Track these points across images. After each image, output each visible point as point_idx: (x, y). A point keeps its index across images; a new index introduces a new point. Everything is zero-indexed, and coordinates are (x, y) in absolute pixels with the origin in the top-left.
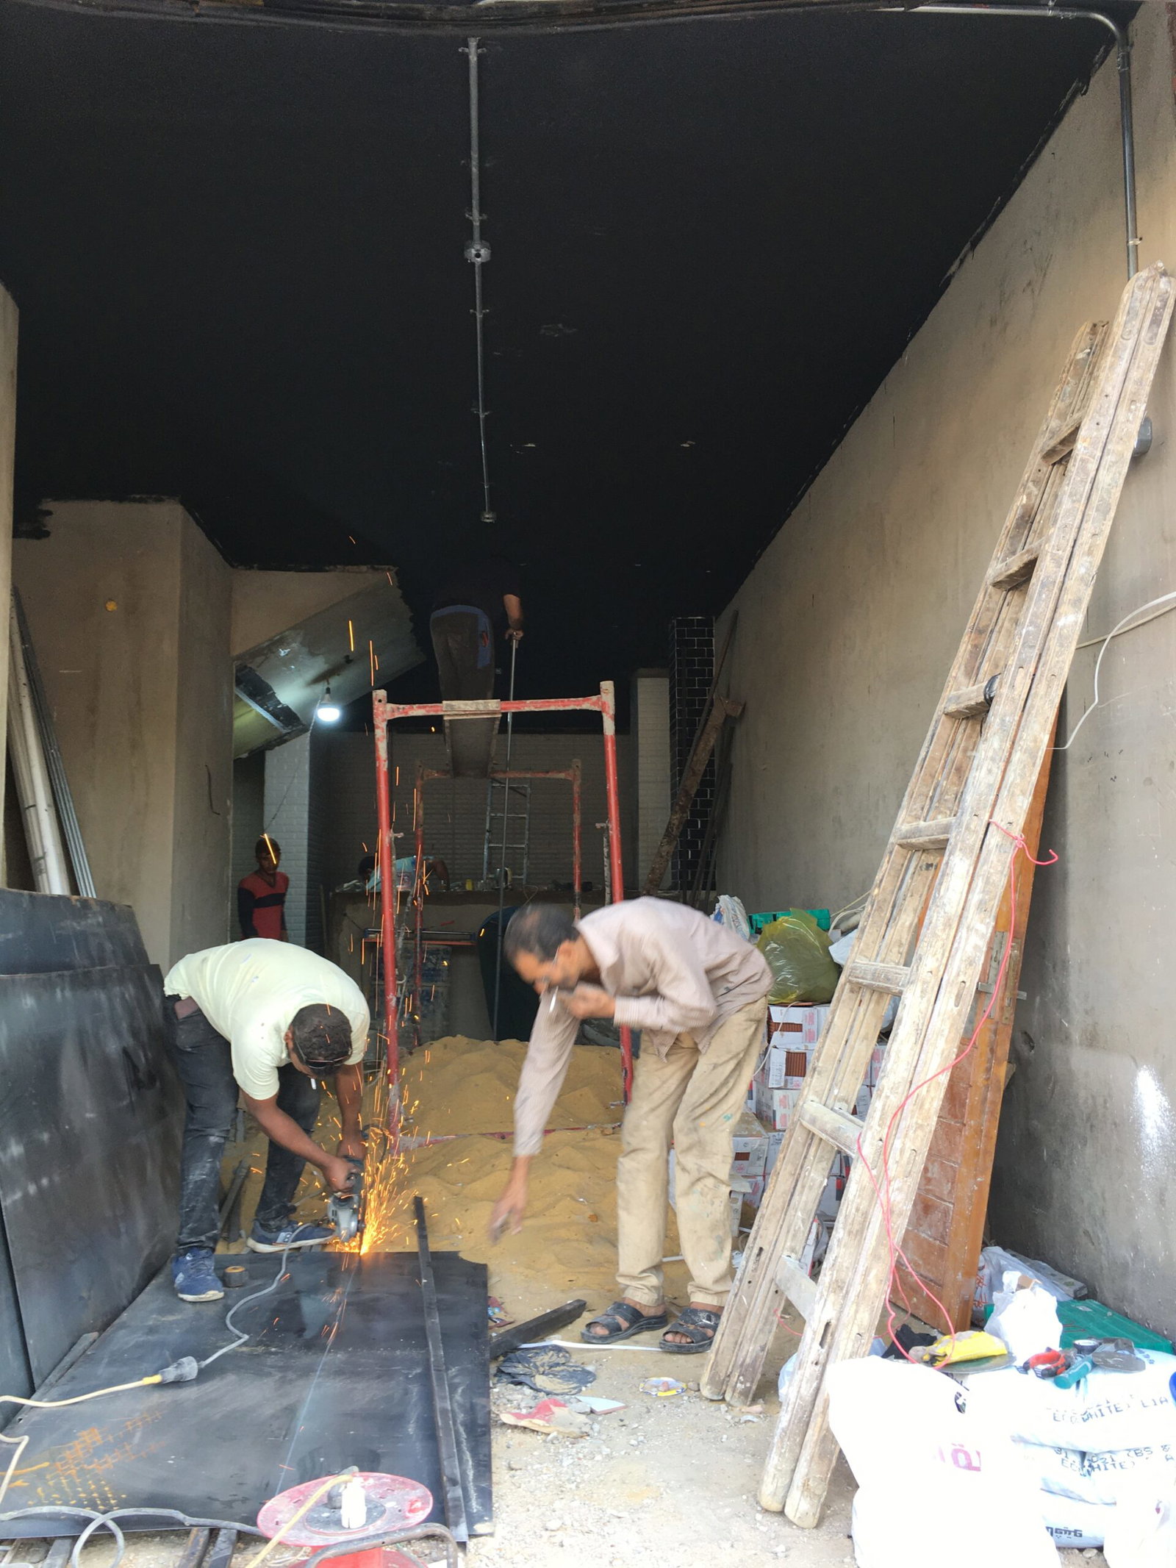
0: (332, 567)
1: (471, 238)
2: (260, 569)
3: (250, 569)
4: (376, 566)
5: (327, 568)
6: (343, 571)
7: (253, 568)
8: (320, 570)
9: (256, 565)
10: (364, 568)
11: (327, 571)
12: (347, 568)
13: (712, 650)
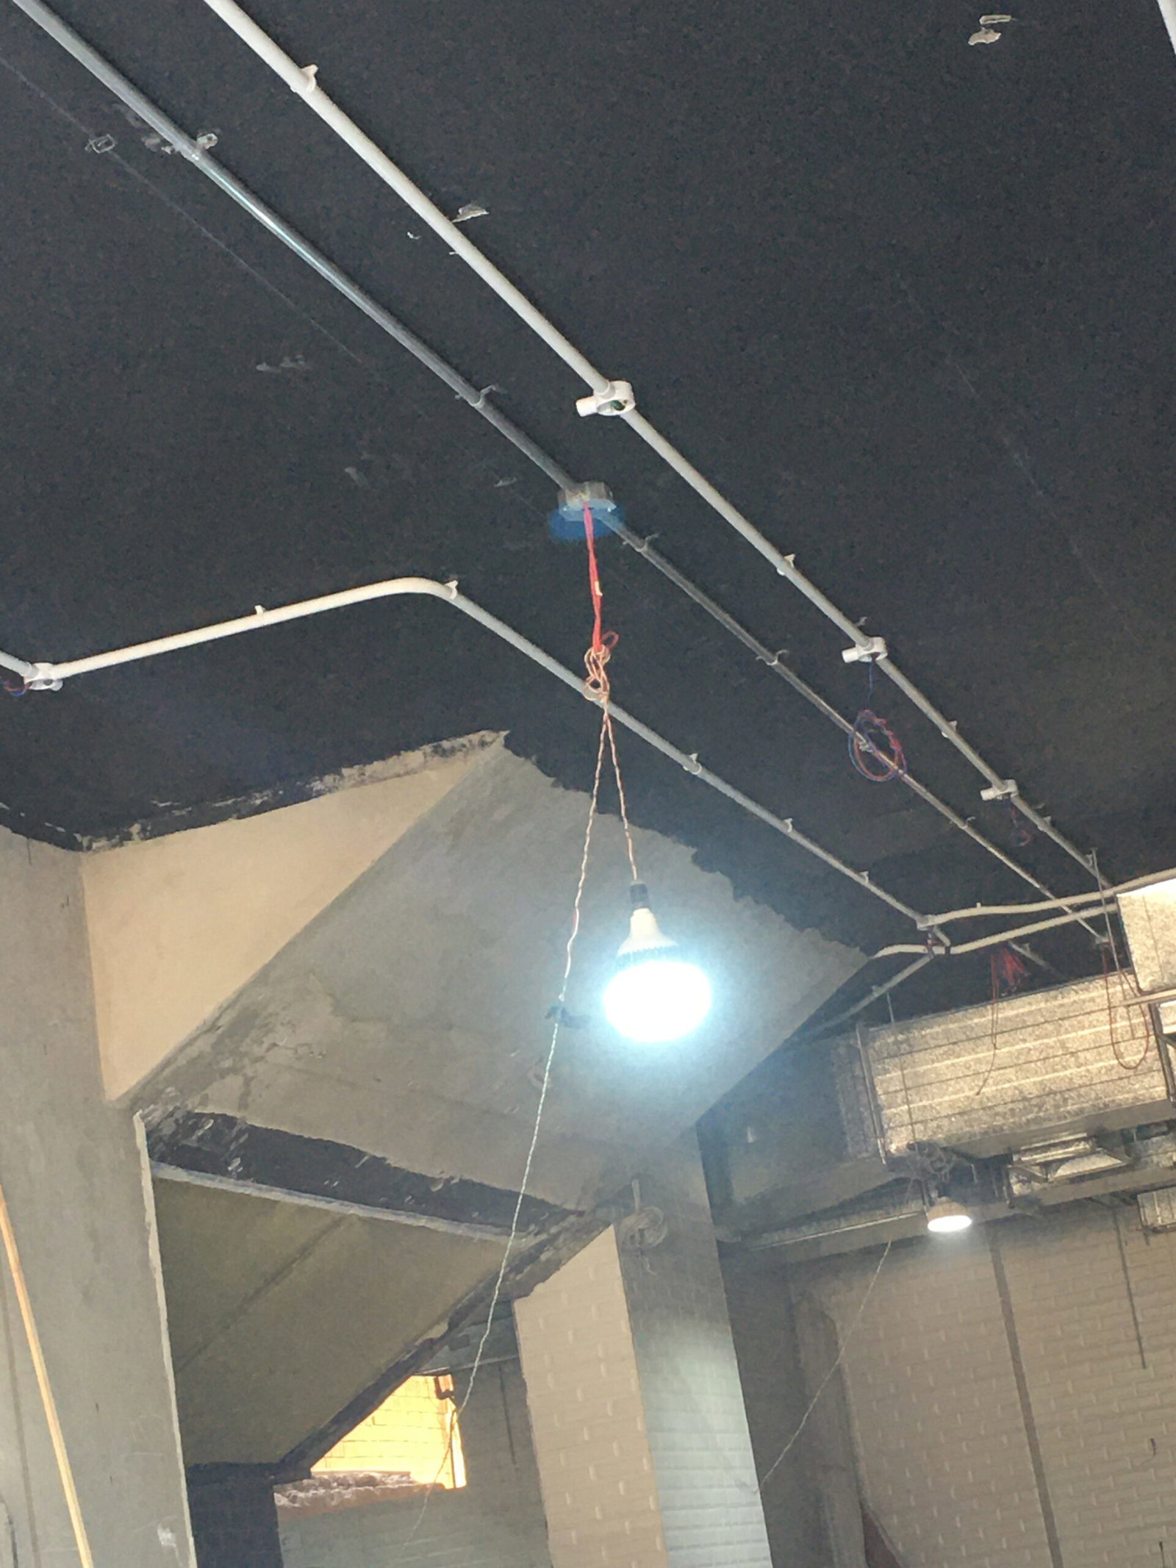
0: (329, 779)
2: (147, 835)
3: (121, 844)
4: (446, 744)
6: (363, 782)
7: (128, 837)
8: (304, 796)
9: (136, 828)
10: (414, 758)
11: (319, 794)
12: (369, 769)
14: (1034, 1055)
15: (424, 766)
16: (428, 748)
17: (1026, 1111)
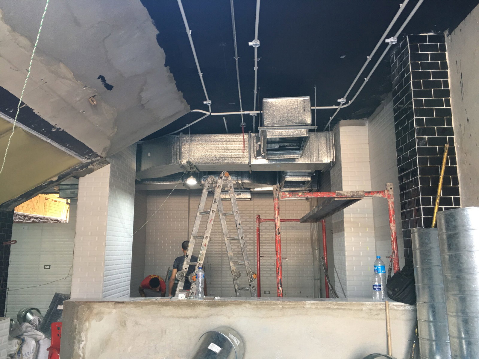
13: (446, 62)
14: (220, 148)
17: (216, 160)
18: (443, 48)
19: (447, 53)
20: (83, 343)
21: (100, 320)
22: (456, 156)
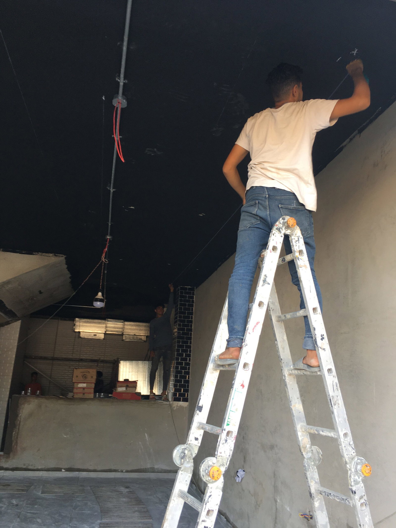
0: (36, 253)
1: (118, 93)
2: (3, 251)
5: (34, 253)
6: (42, 255)
10: (51, 255)
13: (194, 300)
15: (52, 256)
16: (53, 254)
18: (193, 294)
19: (194, 296)
20: (21, 414)
21: (29, 405)
22: (192, 341)
